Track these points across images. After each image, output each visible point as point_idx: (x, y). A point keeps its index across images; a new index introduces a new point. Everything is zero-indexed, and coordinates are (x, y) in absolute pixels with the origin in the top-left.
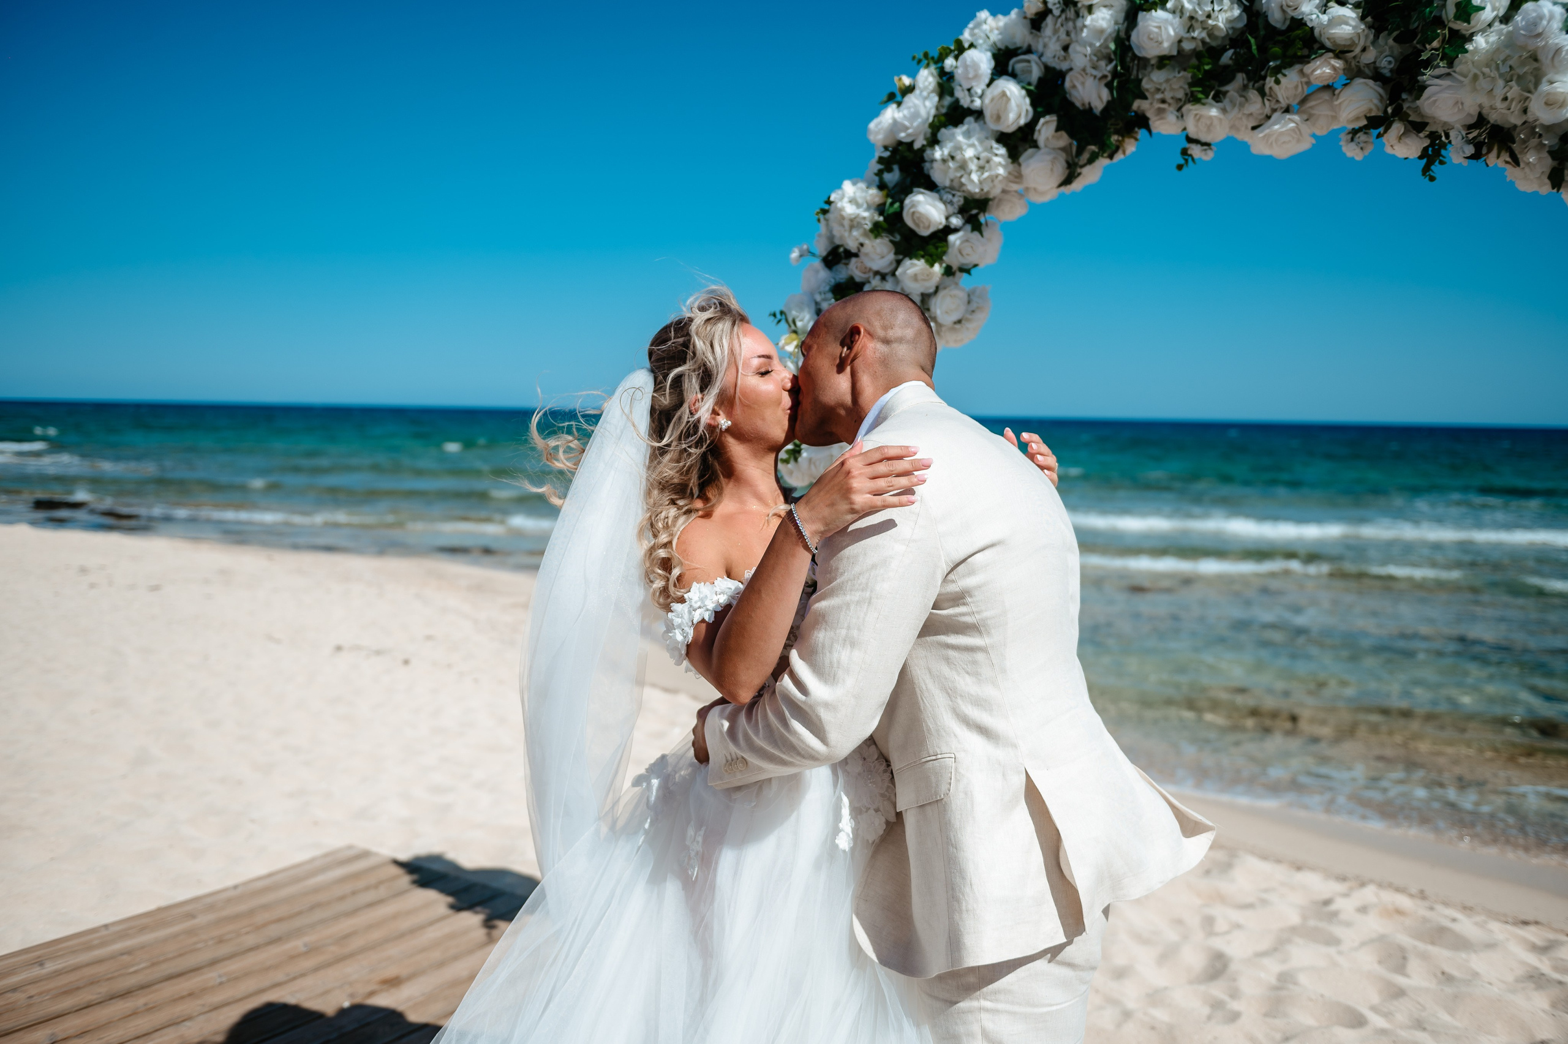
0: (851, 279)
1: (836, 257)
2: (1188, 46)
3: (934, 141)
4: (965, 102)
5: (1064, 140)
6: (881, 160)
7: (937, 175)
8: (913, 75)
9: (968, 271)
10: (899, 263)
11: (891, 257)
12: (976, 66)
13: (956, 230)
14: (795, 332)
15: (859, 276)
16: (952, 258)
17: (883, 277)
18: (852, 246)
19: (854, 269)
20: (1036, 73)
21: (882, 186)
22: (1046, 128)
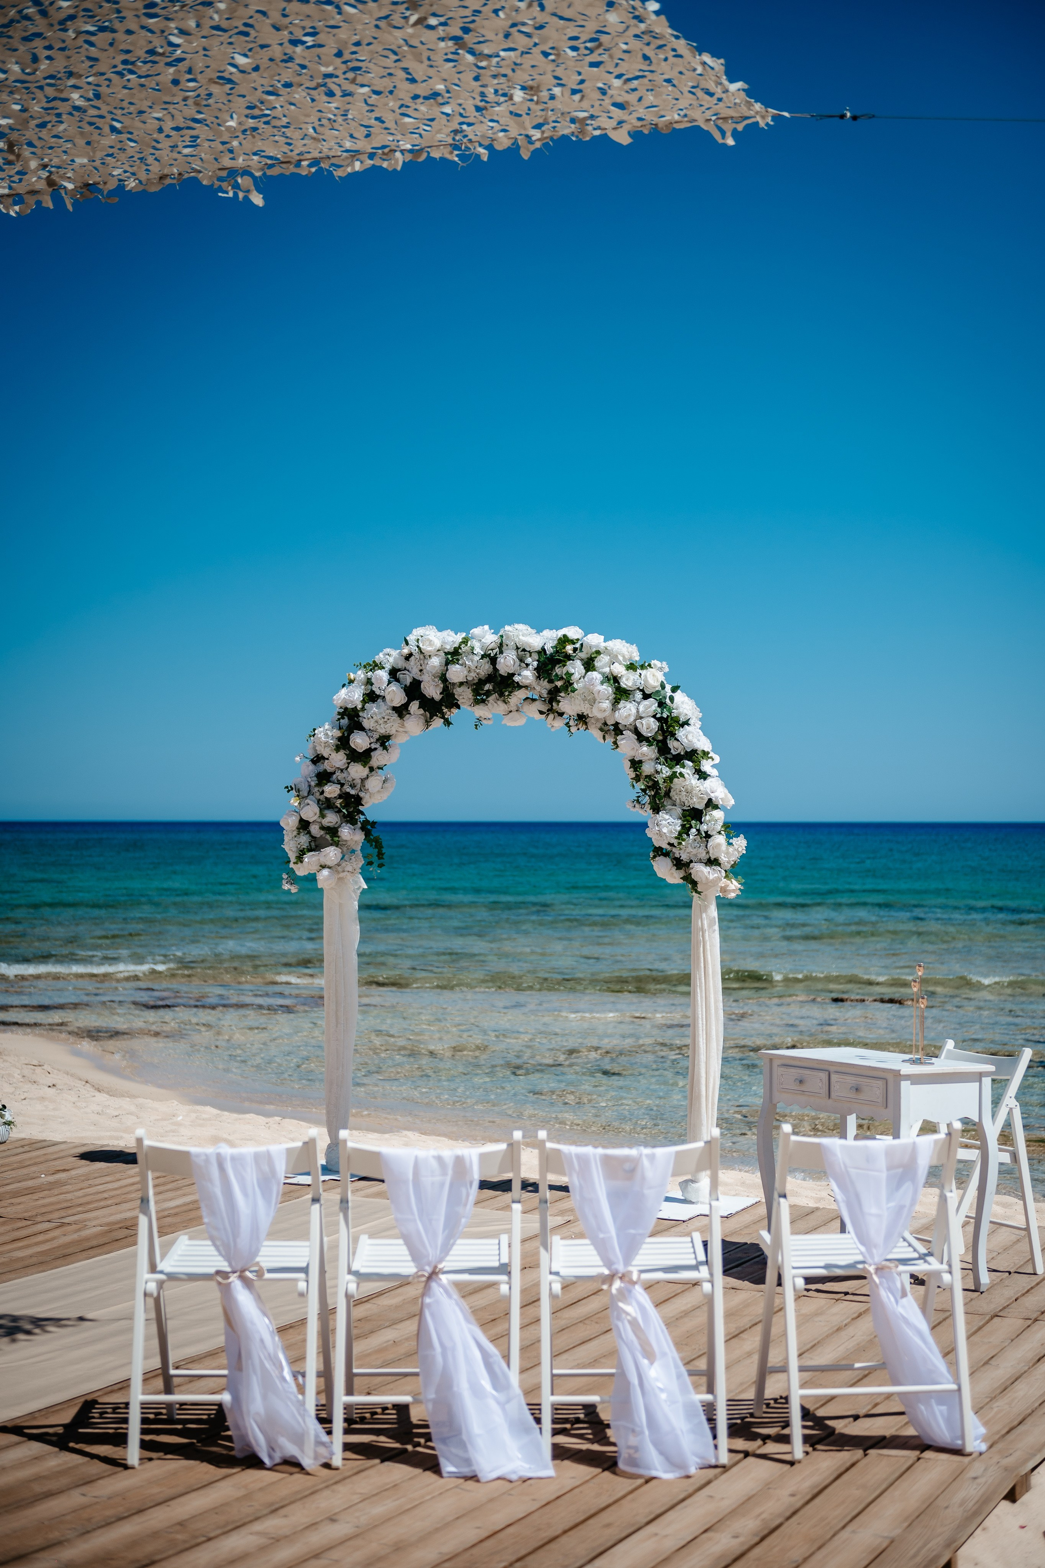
0: (325, 770)
1: (318, 759)
2: (470, 679)
3: (363, 709)
4: (378, 692)
5: (421, 711)
6: (339, 713)
7: (366, 724)
8: (355, 673)
9: (382, 769)
10: (349, 763)
11: (345, 760)
12: (381, 679)
13: (375, 749)
14: (298, 796)
15: (329, 770)
16: (374, 762)
17: (342, 770)
18: (326, 756)
19: (327, 766)
20: (408, 681)
21: (340, 728)
22: (414, 706)
